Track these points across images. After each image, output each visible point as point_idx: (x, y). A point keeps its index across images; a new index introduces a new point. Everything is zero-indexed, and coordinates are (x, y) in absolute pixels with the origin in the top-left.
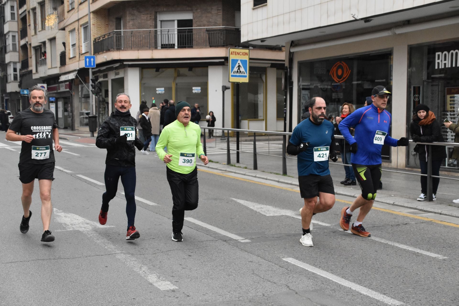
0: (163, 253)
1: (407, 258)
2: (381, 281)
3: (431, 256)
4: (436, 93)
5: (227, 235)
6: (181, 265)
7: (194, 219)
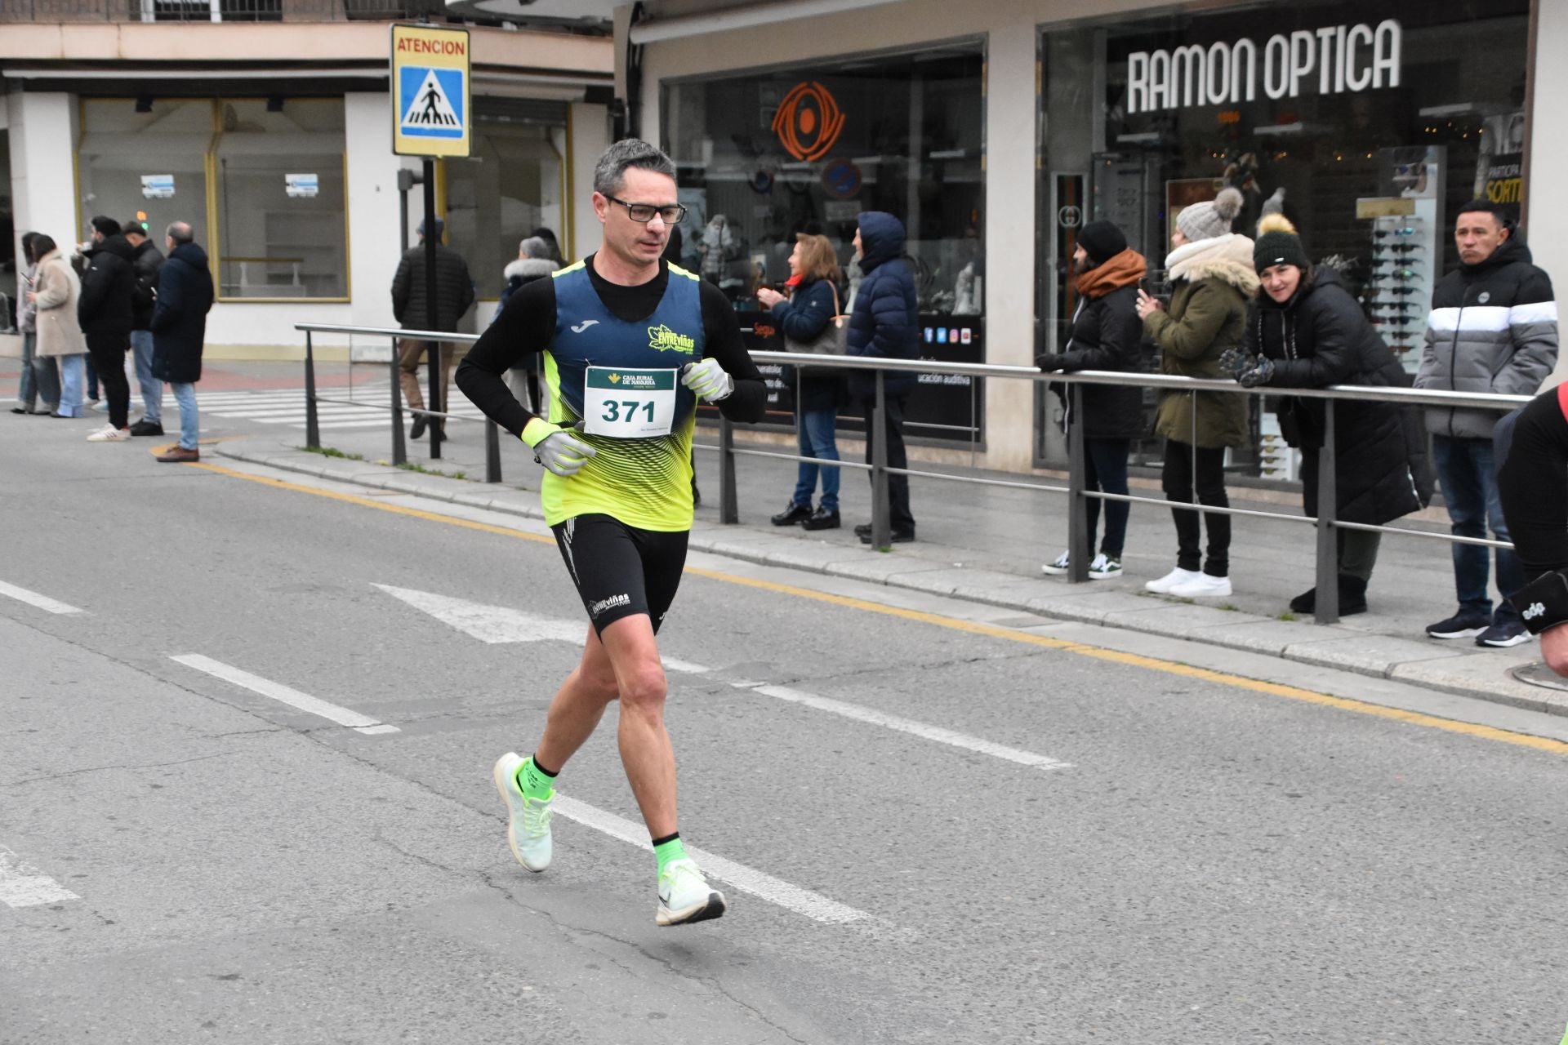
0: (57, 780)
1: (934, 770)
2: (820, 847)
3: (1017, 763)
4: (1134, 200)
5: (317, 713)
6: (112, 818)
7: (209, 659)
